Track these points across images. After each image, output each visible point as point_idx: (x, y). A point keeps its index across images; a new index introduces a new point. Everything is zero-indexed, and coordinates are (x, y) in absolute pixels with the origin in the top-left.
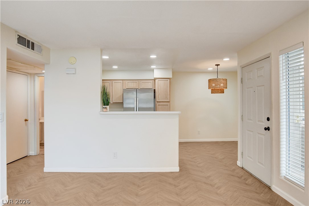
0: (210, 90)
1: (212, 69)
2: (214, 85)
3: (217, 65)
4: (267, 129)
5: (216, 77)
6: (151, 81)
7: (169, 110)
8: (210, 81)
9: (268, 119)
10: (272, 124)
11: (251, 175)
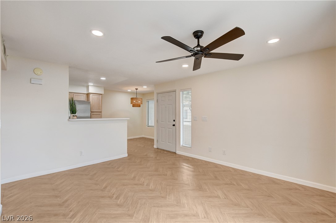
0: (132, 105)
1: (130, 91)
2: (134, 101)
3: (137, 89)
4: (174, 125)
5: (136, 97)
6: (84, 95)
7: (101, 117)
8: (132, 99)
9: (174, 121)
10: (176, 123)
11: (164, 150)
